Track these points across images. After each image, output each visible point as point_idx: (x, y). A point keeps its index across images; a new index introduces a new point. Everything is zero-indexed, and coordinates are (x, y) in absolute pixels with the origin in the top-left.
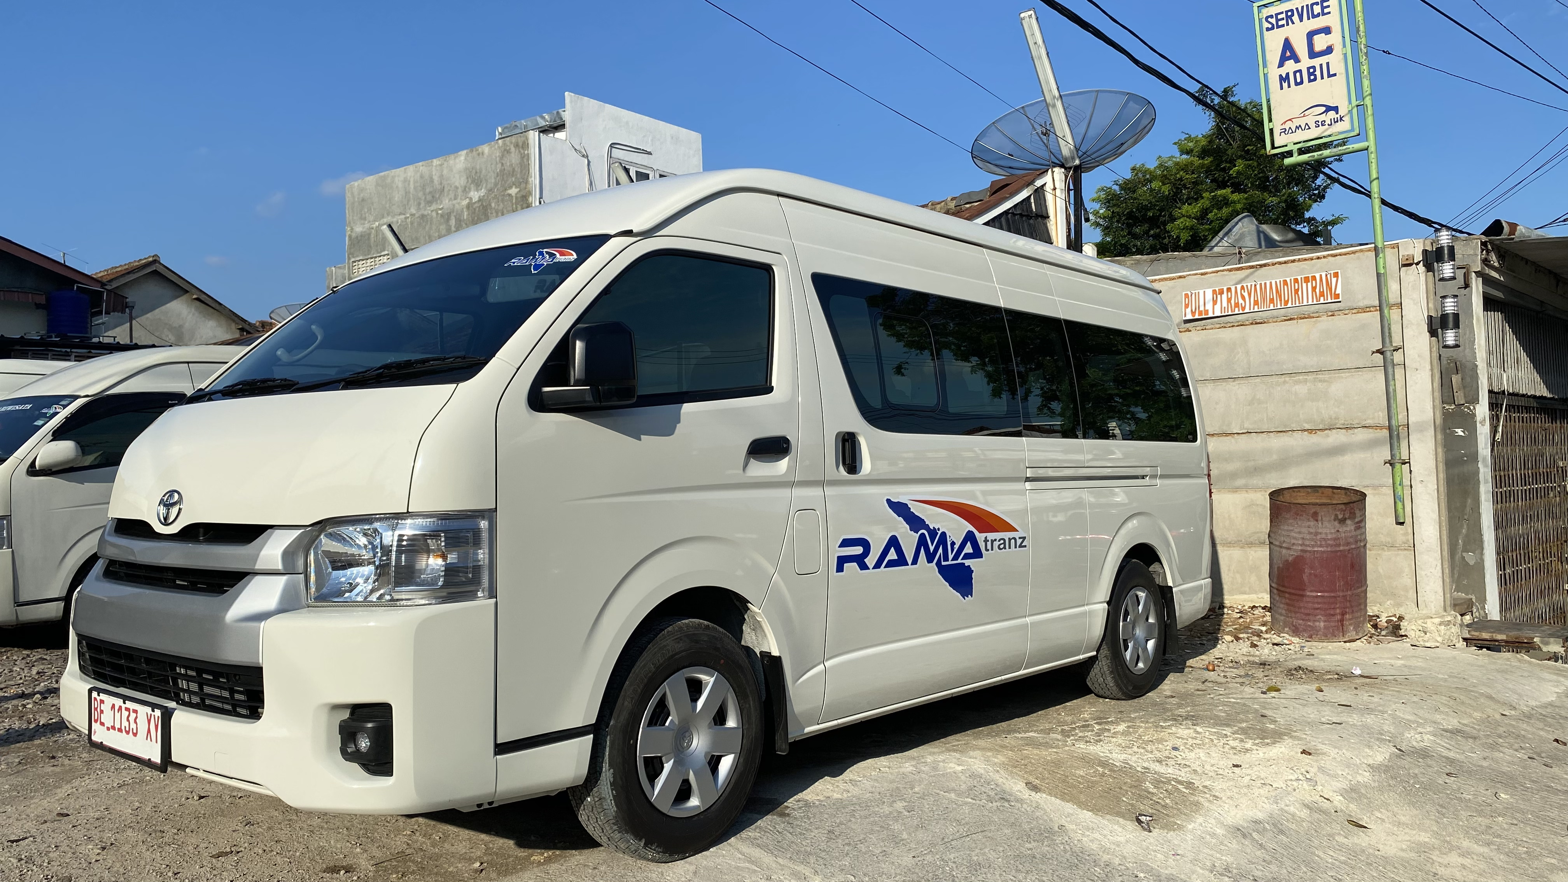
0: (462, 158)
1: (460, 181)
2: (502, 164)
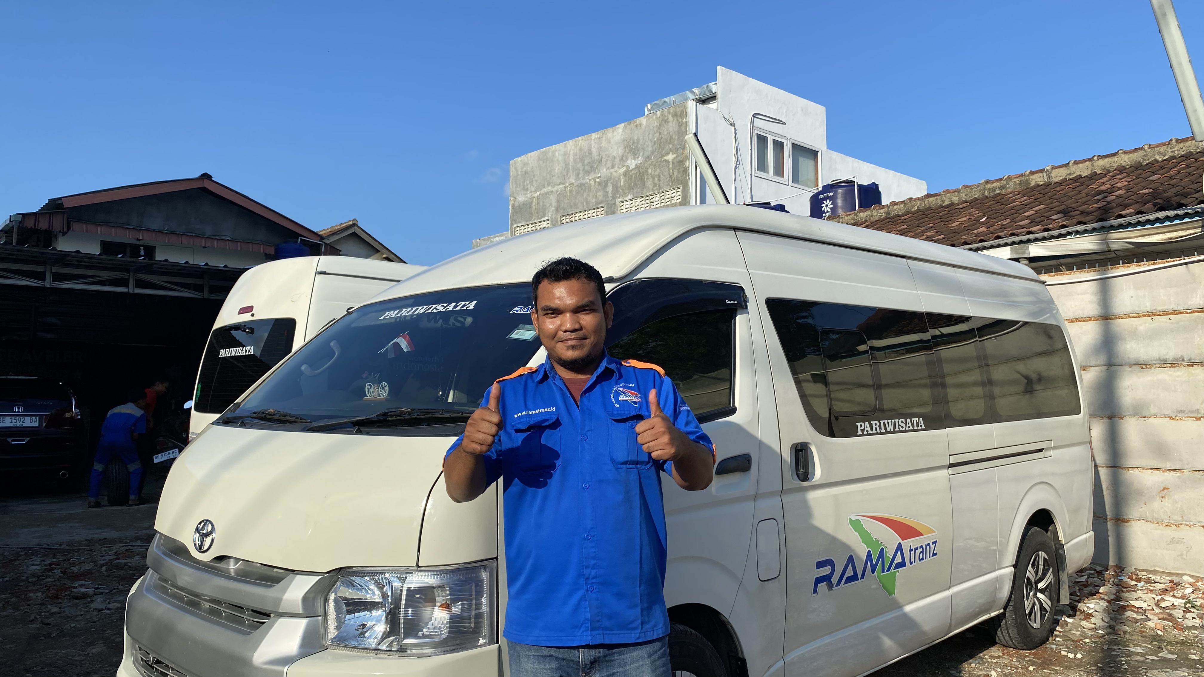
0: (620, 130)
1: (617, 151)
2: (660, 133)
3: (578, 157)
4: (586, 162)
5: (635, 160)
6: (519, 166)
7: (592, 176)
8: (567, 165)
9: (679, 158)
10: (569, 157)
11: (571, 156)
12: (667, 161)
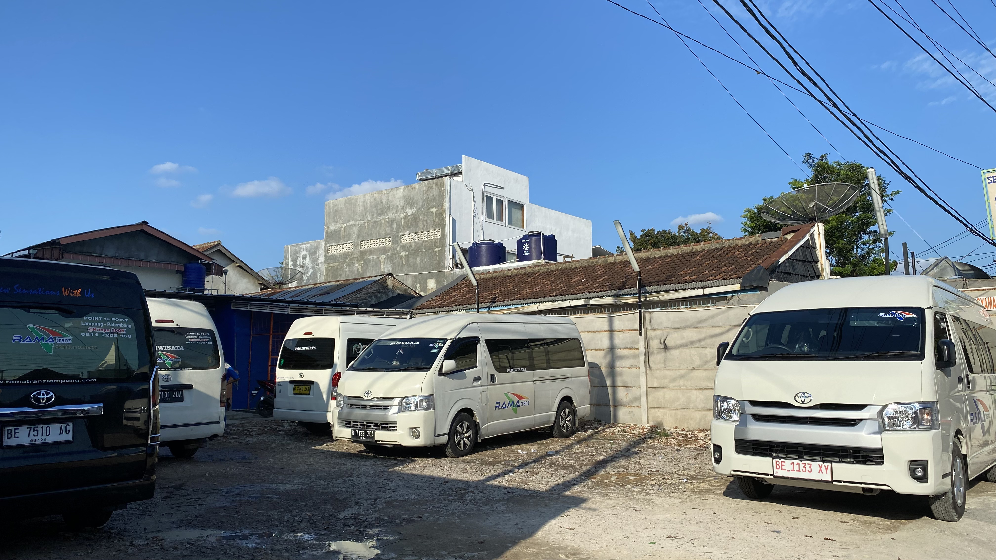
0: (402, 190)
1: (400, 203)
2: (427, 195)
3: (373, 204)
4: (379, 207)
5: (411, 209)
6: (331, 205)
7: (383, 217)
8: (365, 208)
9: (439, 211)
10: (366, 204)
11: (368, 203)
12: (431, 212)
